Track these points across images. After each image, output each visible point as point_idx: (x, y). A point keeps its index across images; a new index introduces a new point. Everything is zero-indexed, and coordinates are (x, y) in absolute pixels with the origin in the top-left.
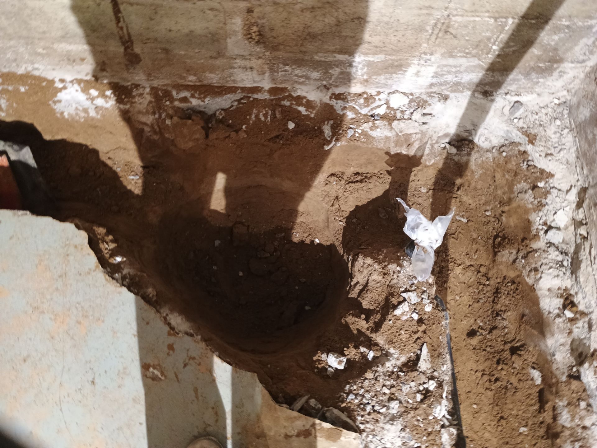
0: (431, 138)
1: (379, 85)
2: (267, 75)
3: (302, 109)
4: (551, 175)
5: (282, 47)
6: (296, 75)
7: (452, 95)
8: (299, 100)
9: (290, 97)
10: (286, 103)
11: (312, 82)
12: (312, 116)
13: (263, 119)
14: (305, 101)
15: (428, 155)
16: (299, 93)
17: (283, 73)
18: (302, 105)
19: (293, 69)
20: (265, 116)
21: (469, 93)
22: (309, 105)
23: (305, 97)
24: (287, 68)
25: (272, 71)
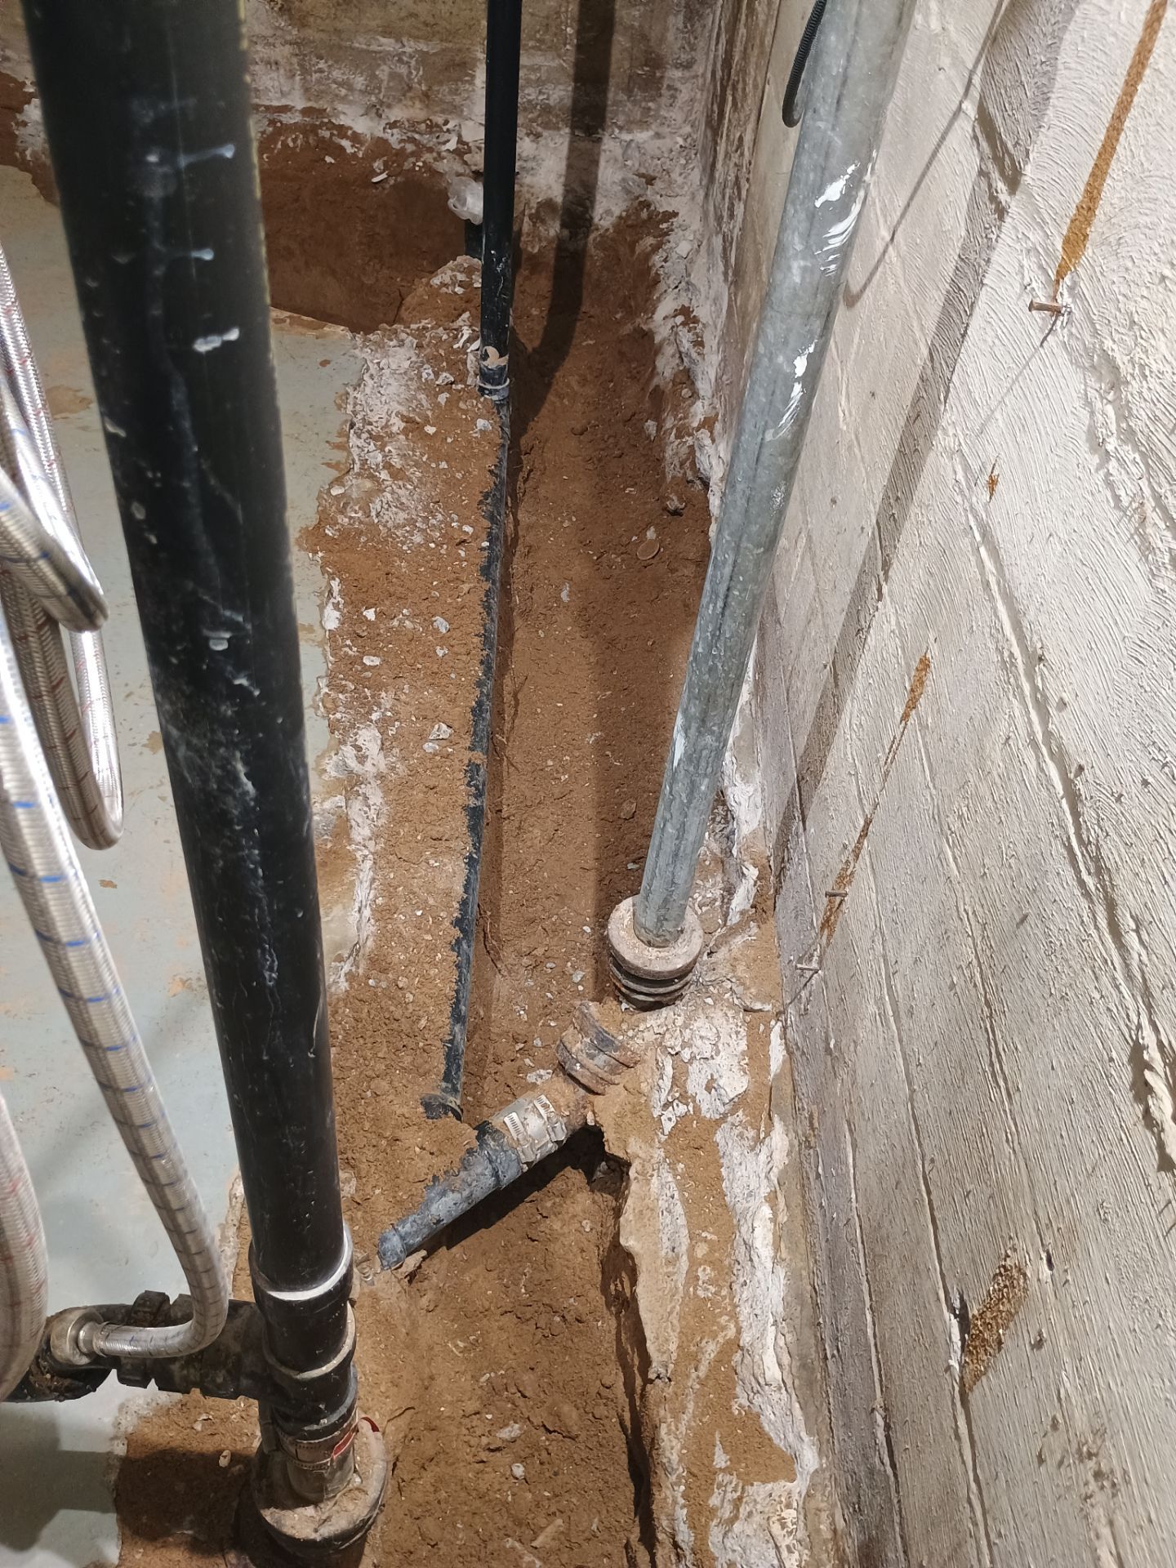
0: (527, 203)
1: (445, 106)
2: (298, 78)
3: (346, 143)
4: (675, 214)
5: (312, 19)
6: (335, 82)
7: (545, 133)
8: (342, 130)
9: (332, 126)
10: (326, 134)
11: (357, 97)
12: (360, 155)
13: (291, 145)
14: (350, 132)
15: (528, 235)
16: (342, 120)
17: (318, 75)
18: (347, 138)
19: (330, 66)
20: (294, 140)
21: (567, 130)
22: (356, 138)
23: (351, 128)
24: (322, 65)
25: (305, 72)
